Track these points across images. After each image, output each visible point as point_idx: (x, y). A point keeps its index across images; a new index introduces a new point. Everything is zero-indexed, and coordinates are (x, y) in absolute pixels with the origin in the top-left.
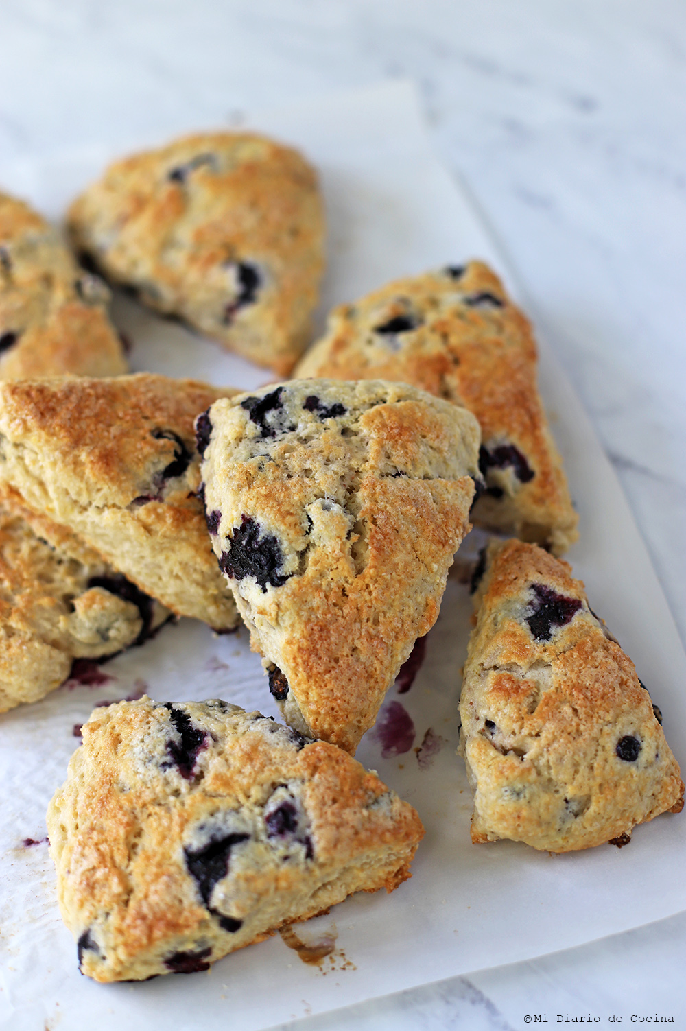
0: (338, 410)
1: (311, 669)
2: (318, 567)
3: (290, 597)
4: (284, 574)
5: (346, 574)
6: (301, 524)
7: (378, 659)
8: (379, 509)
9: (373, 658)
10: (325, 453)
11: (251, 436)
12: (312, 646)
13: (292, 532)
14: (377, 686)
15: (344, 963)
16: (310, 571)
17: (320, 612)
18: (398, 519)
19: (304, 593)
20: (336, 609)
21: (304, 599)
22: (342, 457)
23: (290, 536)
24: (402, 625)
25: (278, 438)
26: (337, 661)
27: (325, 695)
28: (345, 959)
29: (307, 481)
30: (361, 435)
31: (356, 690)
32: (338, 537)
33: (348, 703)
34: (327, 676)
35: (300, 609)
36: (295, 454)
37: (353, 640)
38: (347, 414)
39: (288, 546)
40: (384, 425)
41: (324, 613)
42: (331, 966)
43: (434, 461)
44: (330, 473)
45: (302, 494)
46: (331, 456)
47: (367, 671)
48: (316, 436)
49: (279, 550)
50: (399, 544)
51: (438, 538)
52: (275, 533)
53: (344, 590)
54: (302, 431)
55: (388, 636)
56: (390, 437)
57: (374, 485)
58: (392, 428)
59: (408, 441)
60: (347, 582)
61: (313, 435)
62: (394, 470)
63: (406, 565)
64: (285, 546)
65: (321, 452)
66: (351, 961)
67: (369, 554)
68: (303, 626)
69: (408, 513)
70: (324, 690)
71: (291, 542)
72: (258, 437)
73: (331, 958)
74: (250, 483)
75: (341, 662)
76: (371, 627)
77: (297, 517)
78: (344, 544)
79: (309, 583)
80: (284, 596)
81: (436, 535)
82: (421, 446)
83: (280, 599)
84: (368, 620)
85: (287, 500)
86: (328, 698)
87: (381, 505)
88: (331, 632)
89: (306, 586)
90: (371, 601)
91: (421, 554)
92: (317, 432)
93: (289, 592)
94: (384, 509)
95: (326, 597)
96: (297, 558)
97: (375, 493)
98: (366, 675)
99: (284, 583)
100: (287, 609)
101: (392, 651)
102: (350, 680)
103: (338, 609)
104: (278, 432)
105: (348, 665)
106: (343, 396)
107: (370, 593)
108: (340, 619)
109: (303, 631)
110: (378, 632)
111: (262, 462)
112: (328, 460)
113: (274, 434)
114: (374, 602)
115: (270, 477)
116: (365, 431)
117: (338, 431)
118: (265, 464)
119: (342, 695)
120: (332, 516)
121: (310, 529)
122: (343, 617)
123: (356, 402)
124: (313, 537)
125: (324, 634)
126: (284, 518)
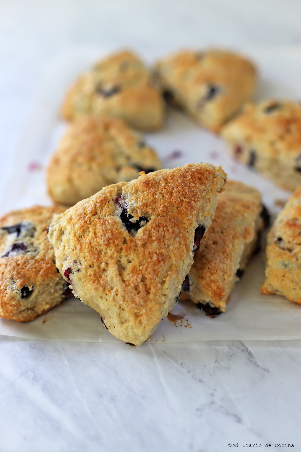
15: (187, 324)
28: (187, 323)
42: (180, 324)
66: (190, 324)
73: (181, 321)
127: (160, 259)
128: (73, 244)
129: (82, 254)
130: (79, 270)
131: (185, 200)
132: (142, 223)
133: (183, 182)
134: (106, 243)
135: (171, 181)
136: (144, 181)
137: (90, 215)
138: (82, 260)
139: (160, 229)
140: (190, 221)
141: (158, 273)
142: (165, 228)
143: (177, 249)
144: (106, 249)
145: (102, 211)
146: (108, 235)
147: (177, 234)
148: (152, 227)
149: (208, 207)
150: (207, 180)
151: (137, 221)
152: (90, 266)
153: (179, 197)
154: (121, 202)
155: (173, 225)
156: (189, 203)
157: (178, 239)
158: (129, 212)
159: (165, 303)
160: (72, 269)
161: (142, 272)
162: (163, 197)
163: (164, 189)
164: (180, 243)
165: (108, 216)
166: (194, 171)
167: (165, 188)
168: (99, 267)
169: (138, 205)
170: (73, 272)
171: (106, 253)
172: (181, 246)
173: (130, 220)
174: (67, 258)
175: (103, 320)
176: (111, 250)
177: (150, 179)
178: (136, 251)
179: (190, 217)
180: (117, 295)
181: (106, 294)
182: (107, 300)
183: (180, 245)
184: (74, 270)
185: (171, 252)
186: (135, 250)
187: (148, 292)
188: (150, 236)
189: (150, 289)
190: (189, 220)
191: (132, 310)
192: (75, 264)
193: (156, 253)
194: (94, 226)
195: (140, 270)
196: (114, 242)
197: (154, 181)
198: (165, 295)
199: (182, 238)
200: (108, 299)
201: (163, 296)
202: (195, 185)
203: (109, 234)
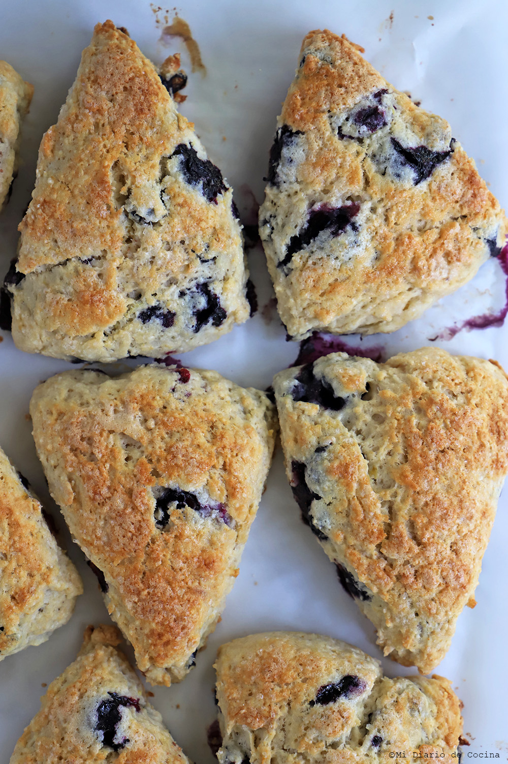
0: (146, 316)
1: (145, 80)
2: (151, 163)
3: (171, 136)
4: (178, 156)
5: (127, 159)
6: (170, 198)
7: (90, 95)
8: (106, 219)
9: (95, 95)
10: (155, 268)
11: (217, 282)
12: (147, 97)
13: (177, 190)
14: (87, 75)
16: (157, 160)
17: (144, 126)
18: (88, 214)
19: (159, 140)
20: (132, 130)
21: (159, 135)
22: (140, 269)
23: (177, 186)
24: (73, 127)
25: (194, 282)
26: (125, 89)
27: (130, 62)
29: (169, 239)
30: (125, 294)
31: (105, 68)
32: (138, 187)
33: (110, 58)
34: (131, 75)
35: (161, 126)
36: (180, 264)
37: (114, 107)
38: (138, 314)
39: (178, 178)
40: (107, 303)
41: (141, 125)
43: (58, 281)
44: (150, 248)
45: (172, 224)
46: (150, 266)
47: (99, 84)
48: (163, 287)
49: (185, 174)
50: (85, 191)
51: (51, 205)
52: (190, 187)
53: (127, 147)
54: (175, 290)
55: (85, 115)
56: (100, 292)
57: (112, 241)
58: (99, 301)
59: (84, 291)
60: (125, 154)
61: (166, 288)
62: (94, 264)
63: (77, 175)
64: (181, 178)
65: (158, 270)
67: (111, 178)
68: (157, 112)
69: (80, 221)
70: (131, 65)
71: (176, 181)
72: (211, 282)
74: (215, 232)
75: (121, 88)
76: (100, 120)
77: (174, 203)
78: (133, 183)
79: (157, 149)
80: (175, 135)
81: (53, 208)
82: (72, 290)
83: (178, 133)
84: (103, 125)
85: (183, 218)
86: (127, 60)
87: (104, 224)
88: (133, 109)
89: (159, 146)
90: (104, 140)
91: (65, 188)
92: (163, 291)
93: (172, 140)
94: (102, 220)
95: (141, 139)
96: (169, 170)
97: (110, 234)
98: (99, 80)
99: (176, 148)
100: (172, 124)
101: (79, 105)
102: (112, 75)
103: (130, 130)
104: (194, 289)
105: (115, 86)
106: (142, 332)
107: (105, 146)
108: (128, 123)
109: (156, 108)
110: (94, 117)
111: (207, 252)
112: (152, 262)
113: (198, 286)
114: (101, 139)
115: (199, 239)
116: (122, 297)
117: (144, 294)
118: (203, 250)
119: (116, 62)
120: (147, 203)
121: (161, 195)
122: (125, 124)
123: (131, 327)
124: (159, 188)
125: (139, 107)
126: (185, 201)
127: (97, 497)
128: (212, 410)
129: (188, 410)
130: (173, 390)
131: (145, 592)
132: (161, 514)
133: (172, 610)
134: (173, 450)
135: (186, 597)
136: (216, 564)
137: (228, 460)
138: (181, 405)
139: (135, 528)
140: (115, 574)
141: (84, 480)
142: (130, 534)
143: (94, 528)
144: (166, 443)
145: (222, 479)
146: (180, 460)
147: (111, 544)
148: (144, 520)
149: (119, 615)
150: (151, 644)
151: (168, 509)
152: (165, 407)
153: (155, 587)
154: (215, 514)
155: (126, 549)
156: (139, 593)
157: (105, 539)
158: (188, 509)
159: (47, 460)
160: (183, 384)
161: (102, 462)
162: (173, 569)
163: (183, 577)
164: (98, 538)
165: (208, 480)
166: (176, 638)
167: (183, 580)
168: (154, 417)
169: (188, 528)
170: (178, 382)
171: (163, 438)
172: (94, 537)
173: (177, 502)
174: (204, 389)
175: (98, 373)
176: (160, 448)
177: (212, 573)
178: (132, 476)
179: (121, 579)
180: (103, 410)
181: (116, 399)
182: (110, 394)
183: (96, 536)
184: (180, 386)
185: (96, 519)
186: (135, 476)
187: (74, 450)
188: (135, 508)
189: (76, 455)
190: (118, 575)
191: (69, 414)
192: (186, 392)
193: (109, 498)
194: (209, 453)
195: (106, 462)
196: (166, 460)
197: (206, 576)
198: (55, 467)
199: (103, 546)
200: (108, 396)
201: (56, 465)
202: (156, 621)
203: (180, 462)
